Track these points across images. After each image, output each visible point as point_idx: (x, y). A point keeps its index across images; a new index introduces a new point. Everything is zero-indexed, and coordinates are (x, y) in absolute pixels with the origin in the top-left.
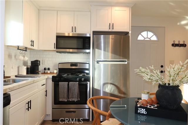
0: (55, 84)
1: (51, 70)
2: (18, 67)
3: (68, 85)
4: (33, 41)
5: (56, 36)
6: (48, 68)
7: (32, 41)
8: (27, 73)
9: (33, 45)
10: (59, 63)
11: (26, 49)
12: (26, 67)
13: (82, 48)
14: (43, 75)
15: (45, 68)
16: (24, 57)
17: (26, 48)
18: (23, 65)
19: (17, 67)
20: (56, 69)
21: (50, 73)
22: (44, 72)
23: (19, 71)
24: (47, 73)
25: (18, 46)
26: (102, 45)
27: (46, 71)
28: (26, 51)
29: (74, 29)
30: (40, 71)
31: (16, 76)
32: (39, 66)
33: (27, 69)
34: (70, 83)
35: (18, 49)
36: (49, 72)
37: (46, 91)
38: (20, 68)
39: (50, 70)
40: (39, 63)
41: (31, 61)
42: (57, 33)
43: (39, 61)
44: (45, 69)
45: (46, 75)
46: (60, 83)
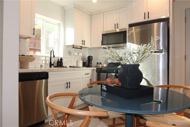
0: (98, 75)
2: (77, 62)
3: (107, 75)
4: (84, 41)
5: (102, 34)
6: (100, 63)
11: (81, 48)
13: (123, 42)
16: (79, 53)
20: (105, 64)
22: (97, 66)
25: (73, 45)
26: (134, 35)
28: (81, 49)
29: (117, 26)
30: (93, 65)
31: (70, 66)
32: (92, 61)
33: (83, 63)
34: (108, 74)
35: (73, 47)
38: (78, 62)
39: (101, 64)
43: (92, 57)
44: (98, 63)
46: (101, 74)
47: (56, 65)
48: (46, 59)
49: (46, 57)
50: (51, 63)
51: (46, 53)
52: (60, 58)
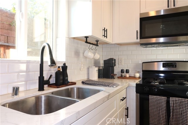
1: (131, 73)
3: (168, 102)
4: (106, 30)
5: (140, 18)
7: (104, 30)
8: (99, 77)
9: (106, 36)
10: (143, 63)
11: (97, 43)
12: (97, 69)
14: (120, 80)
15: (122, 70)
16: (95, 54)
17: (97, 41)
18: (94, 66)
19: (86, 68)
20: (138, 72)
21: (130, 77)
22: (121, 75)
23: (89, 74)
24: (125, 78)
27: (123, 74)
28: (97, 45)
30: (116, 75)
31: (83, 83)
32: (115, 67)
33: (99, 70)
34: (172, 99)
35: (86, 42)
36: (128, 75)
37: (127, 109)
38: (90, 69)
39: (129, 73)
40: (115, 63)
41: (104, 61)
42: (140, 14)
43: (115, 60)
45: (124, 80)
46: (151, 97)
47: (53, 81)
48: (27, 67)
49: (28, 62)
50: (41, 77)
51: (29, 53)
52: (62, 65)
